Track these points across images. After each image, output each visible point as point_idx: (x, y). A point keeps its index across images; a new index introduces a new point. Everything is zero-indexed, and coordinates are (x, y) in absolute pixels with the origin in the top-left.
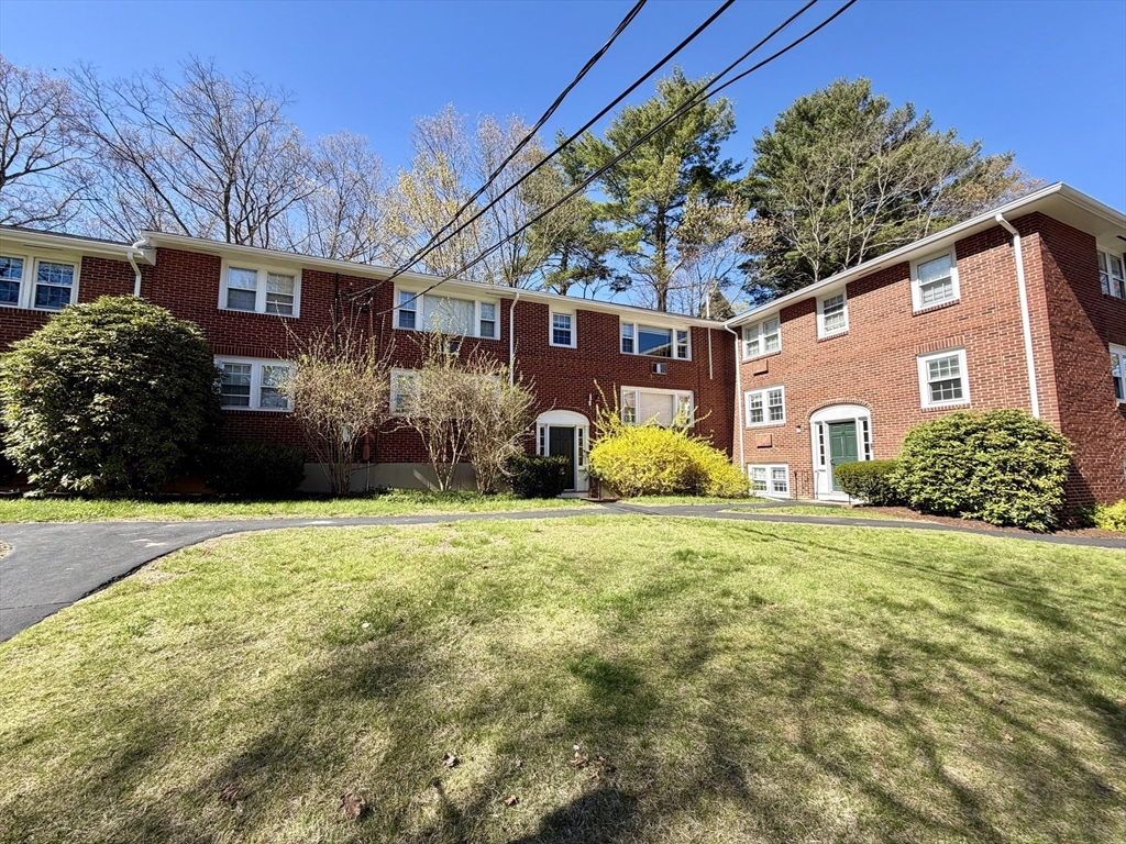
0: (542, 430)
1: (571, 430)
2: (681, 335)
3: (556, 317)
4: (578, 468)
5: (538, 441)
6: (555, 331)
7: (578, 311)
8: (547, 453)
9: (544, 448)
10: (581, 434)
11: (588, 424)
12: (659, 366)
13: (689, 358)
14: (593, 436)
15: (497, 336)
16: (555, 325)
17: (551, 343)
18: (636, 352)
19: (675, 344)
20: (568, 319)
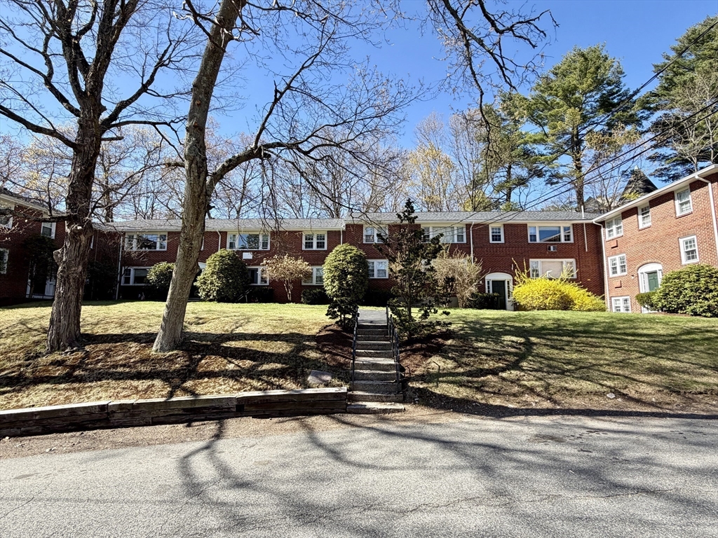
0: (488, 282)
1: (503, 282)
2: (566, 229)
3: (493, 229)
4: (507, 299)
5: (487, 287)
6: (493, 236)
7: (504, 225)
8: (491, 292)
9: (489, 290)
10: (508, 284)
11: (511, 278)
12: (552, 247)
13: (572, 241)
14: (514, 284)
15: (465, 241)
16: (493, 232)
17: (491, 241)
18: (538, 241)
19: (562, 235)
20: (499, 229)
